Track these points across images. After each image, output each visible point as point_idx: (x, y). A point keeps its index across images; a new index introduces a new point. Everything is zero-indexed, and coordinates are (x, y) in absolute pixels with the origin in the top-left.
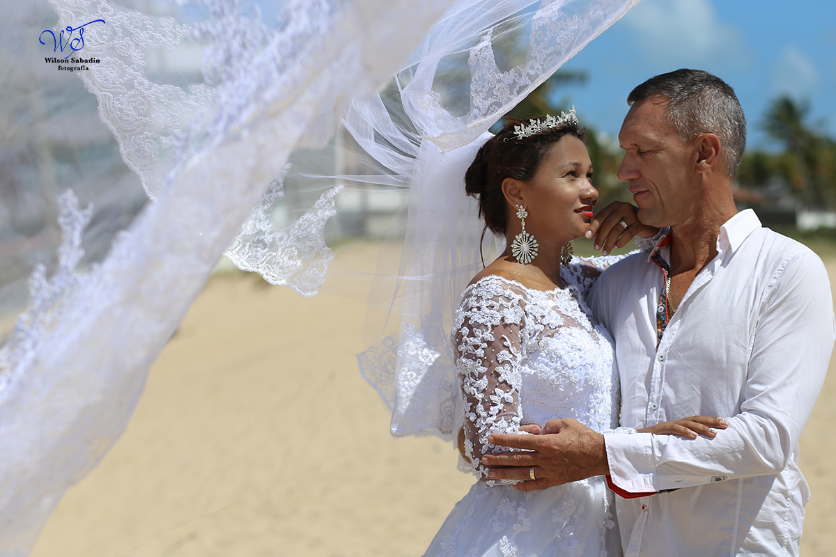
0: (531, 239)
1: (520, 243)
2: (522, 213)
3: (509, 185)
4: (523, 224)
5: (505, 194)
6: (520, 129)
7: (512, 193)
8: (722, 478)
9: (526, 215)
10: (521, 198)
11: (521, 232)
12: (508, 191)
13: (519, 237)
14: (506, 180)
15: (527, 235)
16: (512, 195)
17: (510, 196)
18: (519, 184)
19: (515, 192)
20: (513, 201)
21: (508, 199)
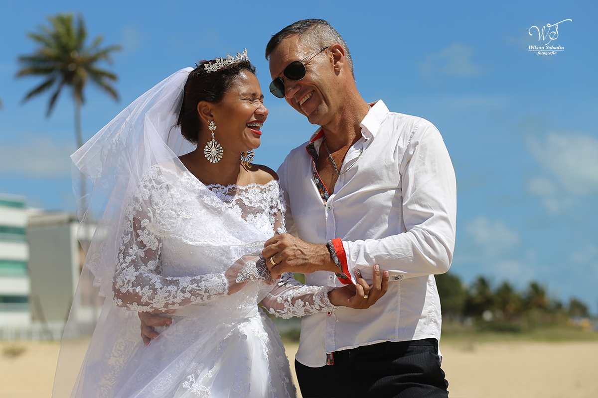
0: (218, 146)
1: (210, 148)
2: (212, 127)
3: (204, 106)
4: (213, 134)
5: (200, 113)
6: (209, 66)
7: (205, 112)
8: (399, 277)
9: (215, 128)
10: (212, 116)
11: (212, 141)
12: (202, 111)
13: (210, 144)
14: (200, 103)
15: (216, 143)
16: (205, 114)
17: (204, 115)
18: (210, 106)
19: (208, 111)
20: (206, 118)
21: (202, 117)
